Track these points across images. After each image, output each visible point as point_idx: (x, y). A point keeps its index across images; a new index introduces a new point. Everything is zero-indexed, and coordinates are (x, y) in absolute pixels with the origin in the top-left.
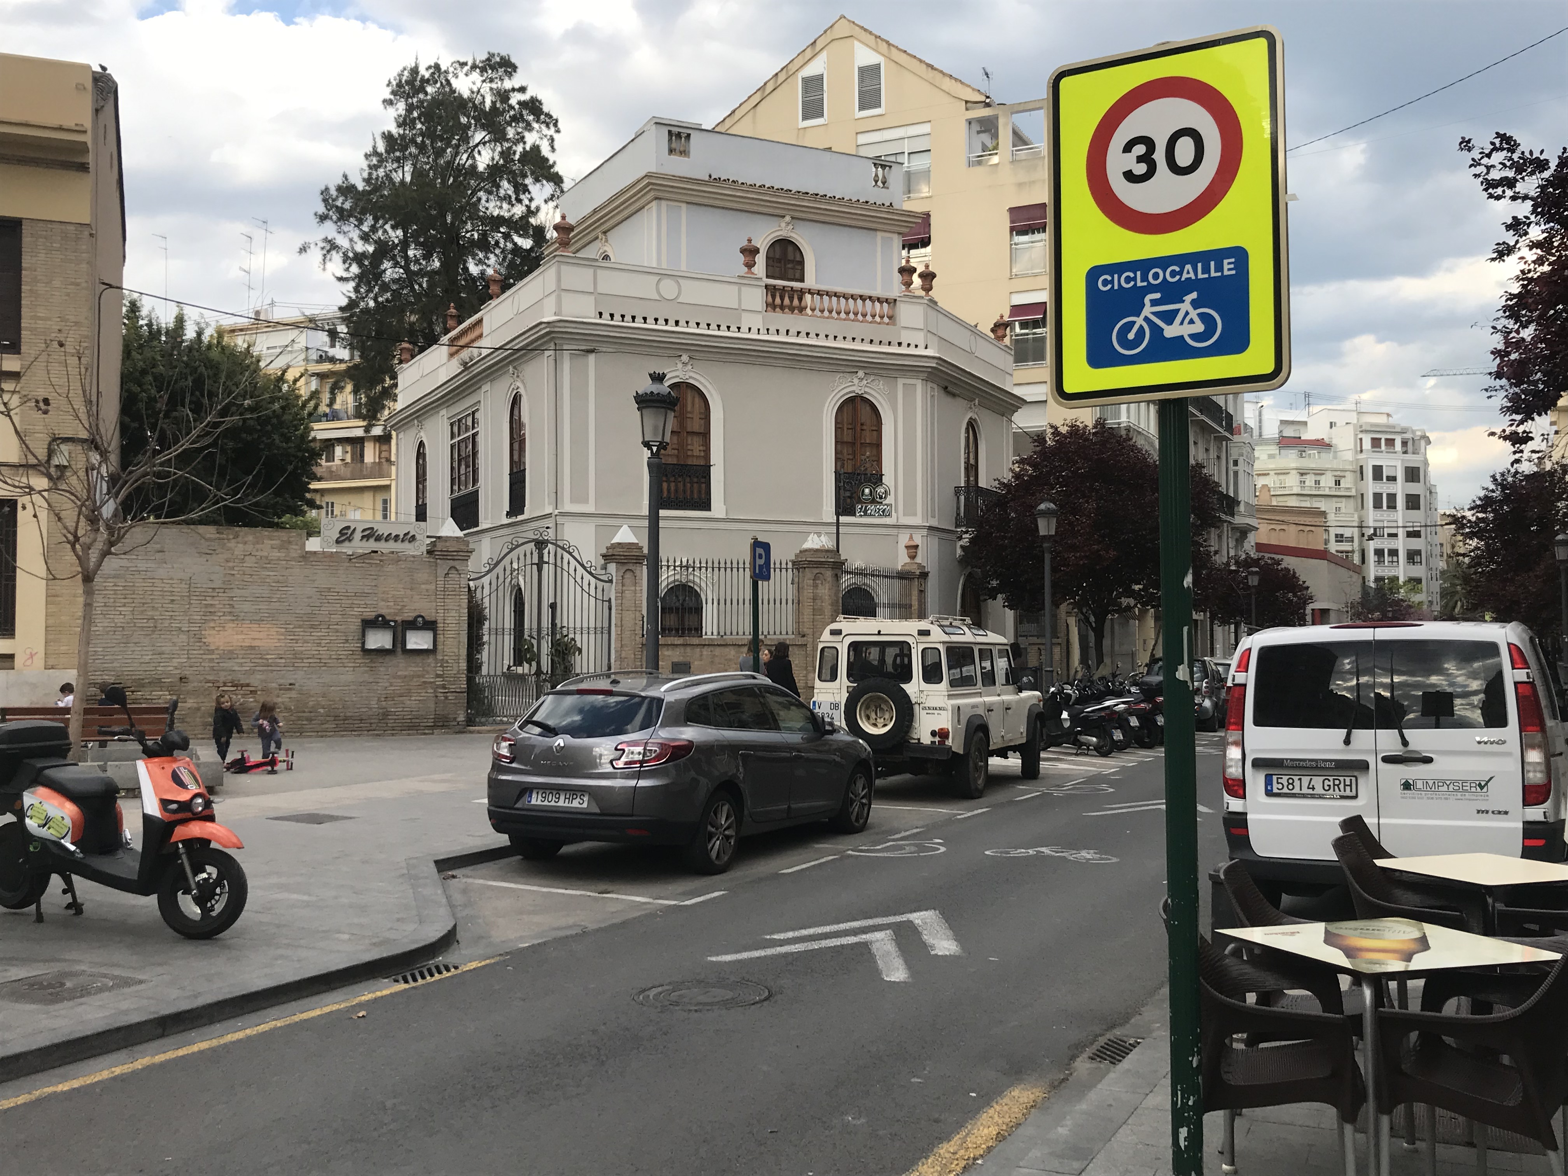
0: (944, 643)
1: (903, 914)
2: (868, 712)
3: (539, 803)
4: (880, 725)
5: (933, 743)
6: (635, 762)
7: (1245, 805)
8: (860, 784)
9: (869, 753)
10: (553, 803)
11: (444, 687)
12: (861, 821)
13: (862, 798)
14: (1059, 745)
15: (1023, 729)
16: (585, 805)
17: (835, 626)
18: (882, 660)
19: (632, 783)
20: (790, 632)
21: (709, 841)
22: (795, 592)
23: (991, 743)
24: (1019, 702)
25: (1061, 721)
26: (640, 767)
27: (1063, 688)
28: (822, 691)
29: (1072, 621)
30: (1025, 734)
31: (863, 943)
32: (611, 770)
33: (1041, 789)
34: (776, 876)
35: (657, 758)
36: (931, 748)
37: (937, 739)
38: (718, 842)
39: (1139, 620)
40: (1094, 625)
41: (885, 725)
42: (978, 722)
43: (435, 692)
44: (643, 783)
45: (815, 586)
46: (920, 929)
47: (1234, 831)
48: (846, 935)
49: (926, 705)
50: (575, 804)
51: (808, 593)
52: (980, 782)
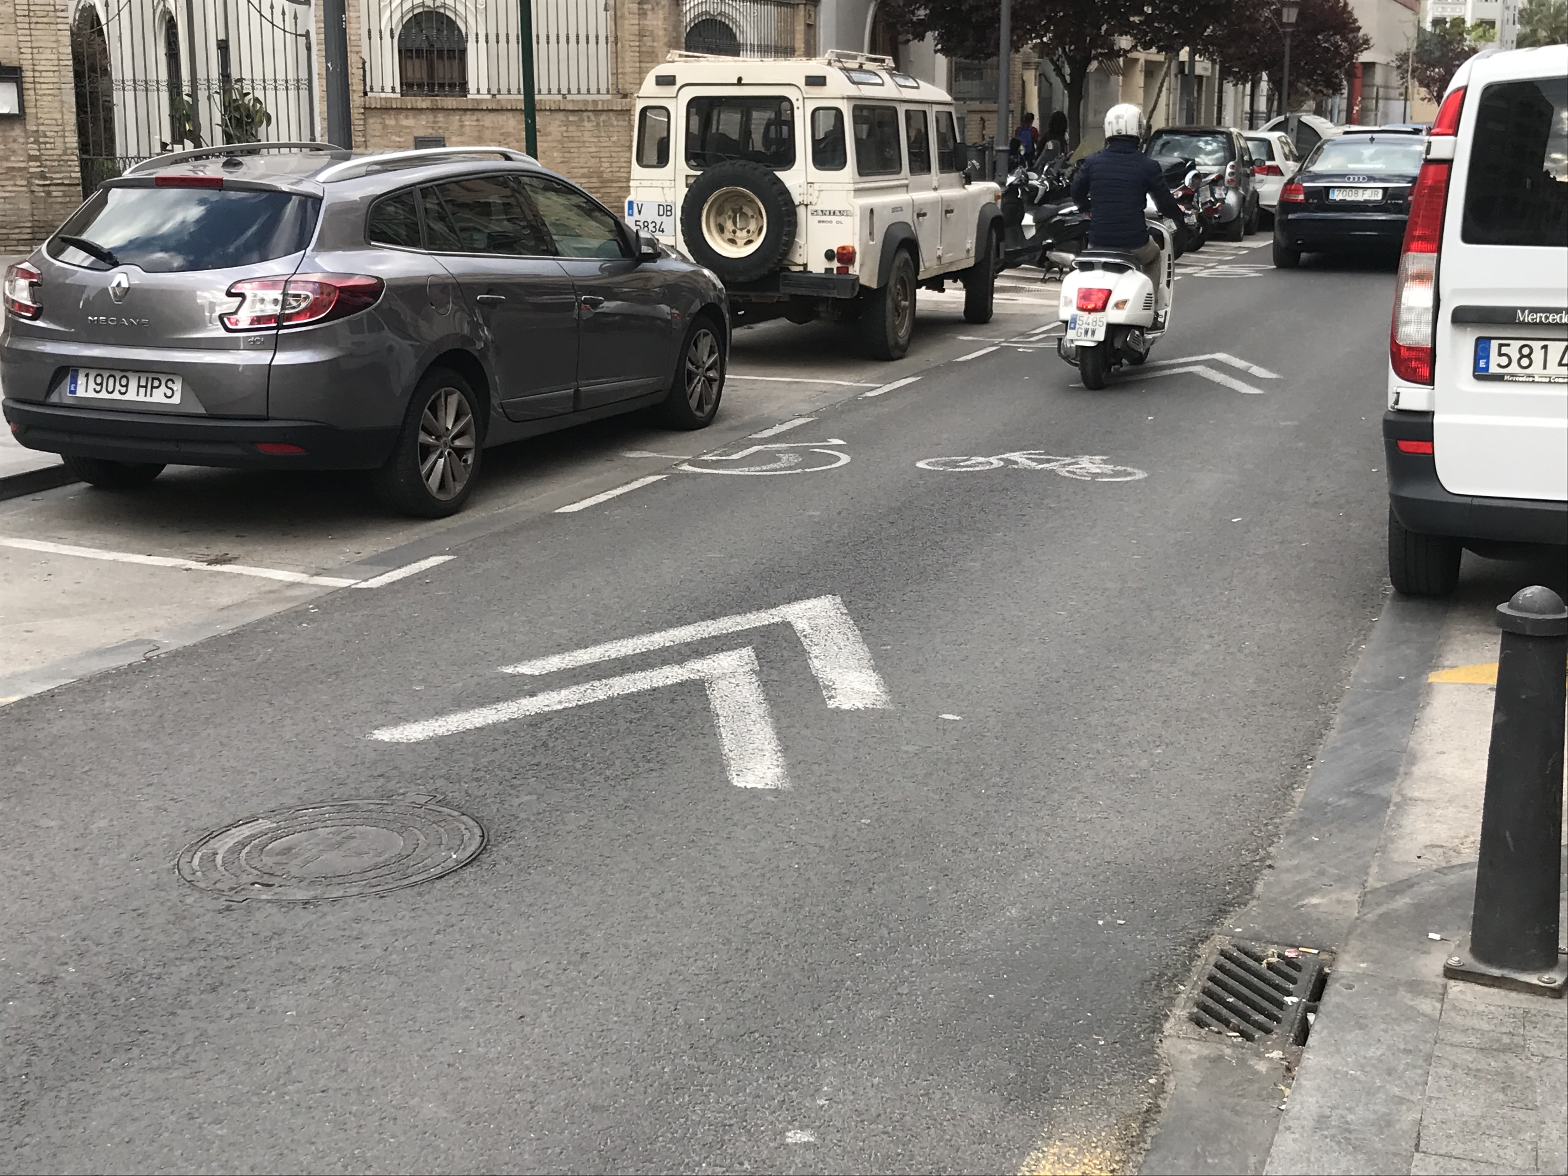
0: (849, 98)
1: (774, 606)
2: (720, 220)
3: (91, 394)
4: (741, 242)
5: (828, 270)
6: (268, 319)
7: (1431, 399)
8: (706, 343)
9: (720, 290)
10: (116, 396)
11: (43, 176)
12: (708, 408)
13: (709, 369)
14: (1015, 266)
15: (970, 243)
16: (176, 400)
17: (663, 69)
18: (746, 132)
19: (263, 358)
20: (603, 90)
21: (424, 459)
22: (611, 23)
23: (922, 269)
24: (964, 200)
25: (1020, 229)
26: (278, 328)
27: (1027, 176)
28: (644, 183)
29: (1030, 76)
30: (972, 253)
31: (694, 682)
32: (222, 333)
33: (997, 341)
34: (551, 520)
35: (312, 309)
36: (825, 280)
37: (835, 265)
38: (441, 461)
39: (1123, 75)
40: (1068, 78)
41: (749, 242)
42: (902, 235)
43: (30, 184)
44: (283, 358)
45: (642, 14)
46: (806, 642)
47: (1404, 445)
48: (664, 663)
49: (819, 207)
50: (159, 396)
51: (630, 25)
52: (902, 332)
